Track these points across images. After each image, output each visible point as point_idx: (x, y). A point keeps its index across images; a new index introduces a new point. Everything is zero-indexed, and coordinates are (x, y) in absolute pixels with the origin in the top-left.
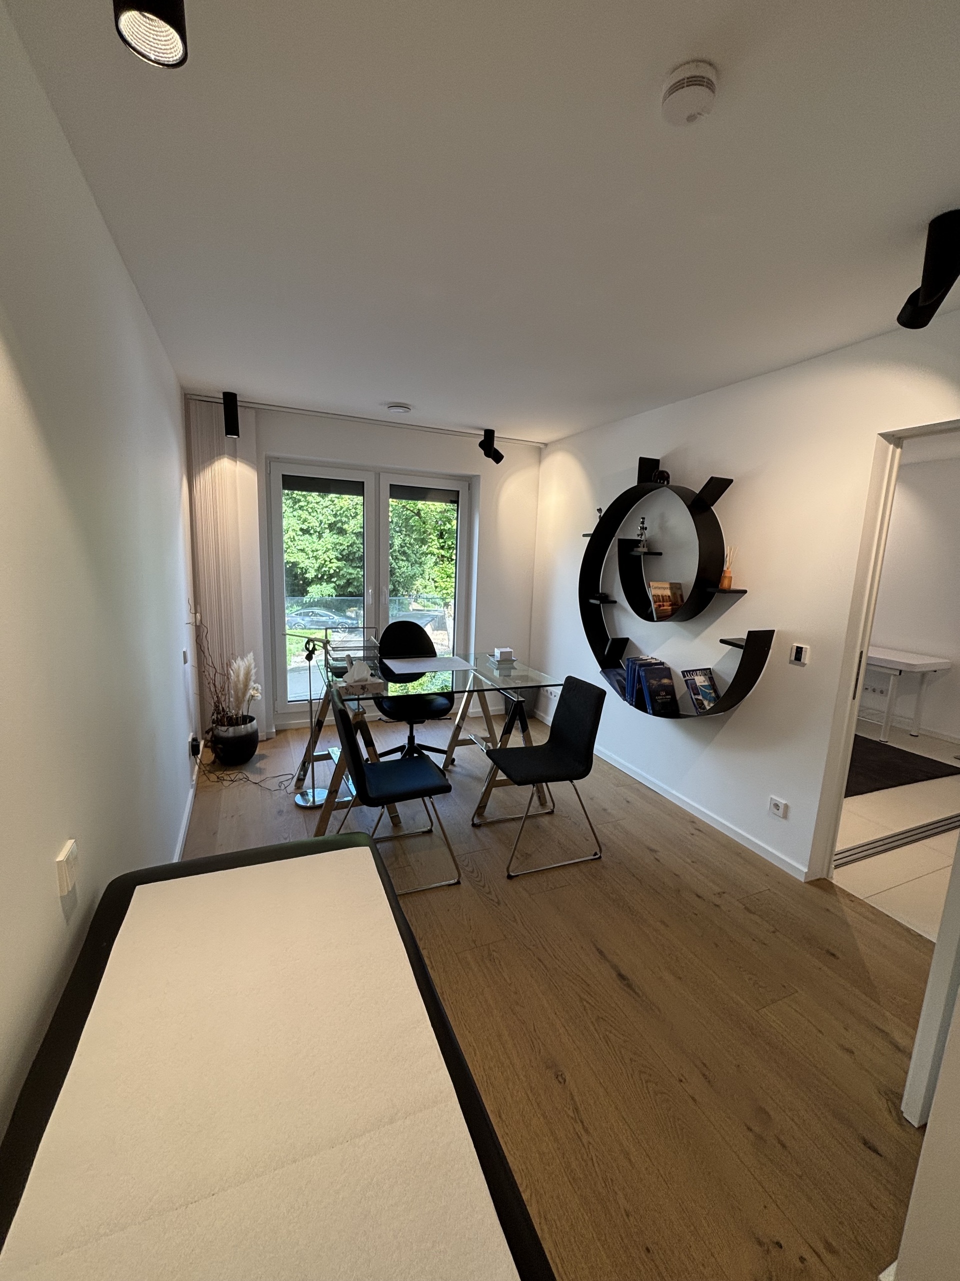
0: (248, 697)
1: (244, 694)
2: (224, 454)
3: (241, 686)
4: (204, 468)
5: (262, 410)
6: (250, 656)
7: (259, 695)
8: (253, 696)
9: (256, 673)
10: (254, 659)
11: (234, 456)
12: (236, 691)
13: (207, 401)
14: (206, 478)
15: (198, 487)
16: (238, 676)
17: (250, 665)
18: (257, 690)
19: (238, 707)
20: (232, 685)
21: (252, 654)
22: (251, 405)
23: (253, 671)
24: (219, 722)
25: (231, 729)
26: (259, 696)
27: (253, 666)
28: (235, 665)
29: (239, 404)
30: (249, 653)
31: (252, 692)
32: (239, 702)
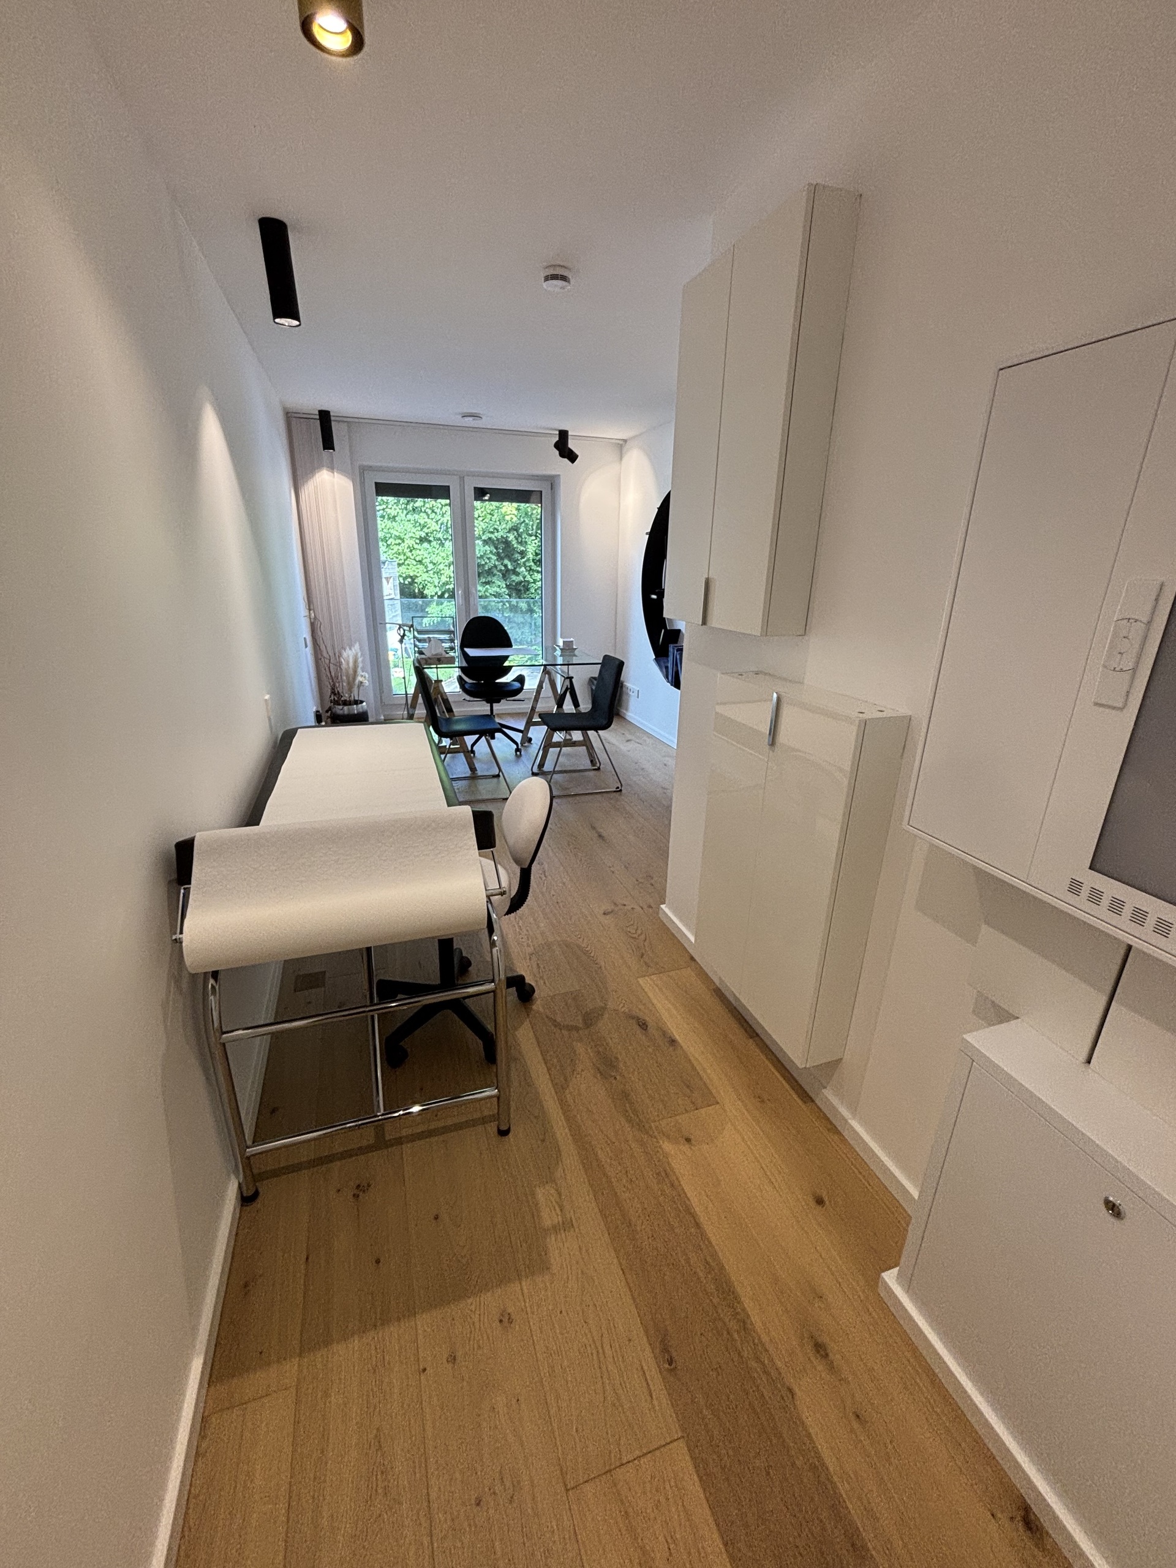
0: (357, 681)
1: (354, 679)
2: (323, 466)
3: (351, 672)
4: (307, 481)
5: (352, 422)
6: (357, 646)
7: (366, 681)
8: (361, 683)
9: (363, 661)
10: (360, 649)
11: (332, 468)
12: (348, 676)
13: (305, 418)
14: (309, 489)
15: (303, 496)
16: (348, 664)
17: (357, 654)
18: (365, 677)
19: (350, 690)
20: (344, 670)
21: (357, 644)
22: (345, 419)
23: (360, 660)
24: (336, 703)
25: (346, 708)
26: (366, 683)
27: (359, 654)
28: (345, 654)
29: (332, 418)
30: (355, 643)
31: (359, 679)
32: (351, 686)
